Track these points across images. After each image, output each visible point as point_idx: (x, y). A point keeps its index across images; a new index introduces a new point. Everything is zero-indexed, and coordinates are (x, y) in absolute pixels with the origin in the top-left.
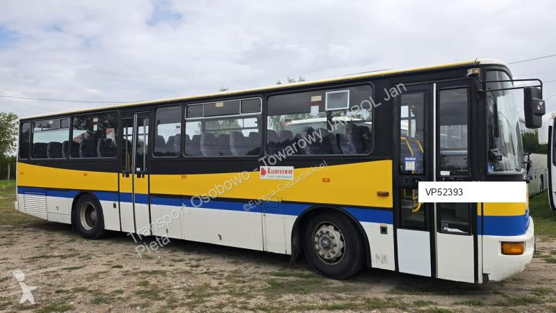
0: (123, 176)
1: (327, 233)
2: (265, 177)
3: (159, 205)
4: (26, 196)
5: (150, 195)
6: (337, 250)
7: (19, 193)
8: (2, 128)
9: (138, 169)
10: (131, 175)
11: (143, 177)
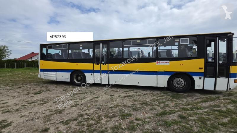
0: (96, 64)
1: (180, 80)
2: (159, 64)
3: (112, 74)
4: (44, 72)
5: (108, 71)
6: (183, 85)
7: (40, 71)
8: (1, 50)
9: (103, 62)
10: (99, 64)
11: (105, 65)
